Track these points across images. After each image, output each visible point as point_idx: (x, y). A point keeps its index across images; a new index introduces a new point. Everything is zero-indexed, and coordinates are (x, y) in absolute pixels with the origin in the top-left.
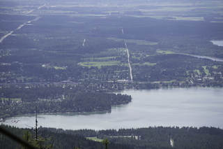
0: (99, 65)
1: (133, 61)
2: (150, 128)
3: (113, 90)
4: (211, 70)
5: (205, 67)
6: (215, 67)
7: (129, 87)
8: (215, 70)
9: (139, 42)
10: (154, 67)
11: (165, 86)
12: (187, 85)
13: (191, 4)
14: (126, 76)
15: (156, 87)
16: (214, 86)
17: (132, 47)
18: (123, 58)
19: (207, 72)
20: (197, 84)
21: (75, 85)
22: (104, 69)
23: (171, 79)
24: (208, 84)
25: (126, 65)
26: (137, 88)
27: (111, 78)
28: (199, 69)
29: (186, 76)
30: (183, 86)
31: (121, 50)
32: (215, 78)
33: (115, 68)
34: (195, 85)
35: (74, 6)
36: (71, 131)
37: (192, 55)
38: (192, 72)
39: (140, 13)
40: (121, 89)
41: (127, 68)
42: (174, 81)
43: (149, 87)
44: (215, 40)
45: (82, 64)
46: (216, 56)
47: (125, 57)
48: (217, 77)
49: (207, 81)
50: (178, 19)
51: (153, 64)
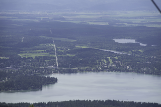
0: (34, 56)
1: (58, 53)
2: (70, 101)
3: (44, 74)
4: (114, 60)
5: (109, 58)
6: (116, 58)
7: (56, 72)
8: (116, 60)
9: (63, 40)
10: (74, 58)
11: (81, 71)
12: (97, 71)
13: (99, 13)
14: (53, 64)
15: (75, 72)
16: (116, 71)
17: (58, 43)
18: (51, 51)
19: (111, 61)
20: (104, 69)
21: (16, 70)
22: (38, 59)
23: (86, 66)
24: (111, 70)
25: (53, 56)
26: (61, 73)
27: (43, 65)
28: (105, 59)
29: (97, 64)
30: (94, 71)
31: (50, 45)
32: (116, 65)
33: (45, 58)
34: (102, 71)
35: (15, 13)
36: (12, 104)
37: (100, 49)
38: (101, 61)
39: (63, 19)
40: (50, 73)
41: (55, 58)
42: (88, 67)
43: (70, 72)
44: (116, 38)
45: (21, 55)
46: (117, 50)
47: (53, 50)
48: (118, 65)
49: (111, 67)
50: (90, 23)
51: (73, 56)
